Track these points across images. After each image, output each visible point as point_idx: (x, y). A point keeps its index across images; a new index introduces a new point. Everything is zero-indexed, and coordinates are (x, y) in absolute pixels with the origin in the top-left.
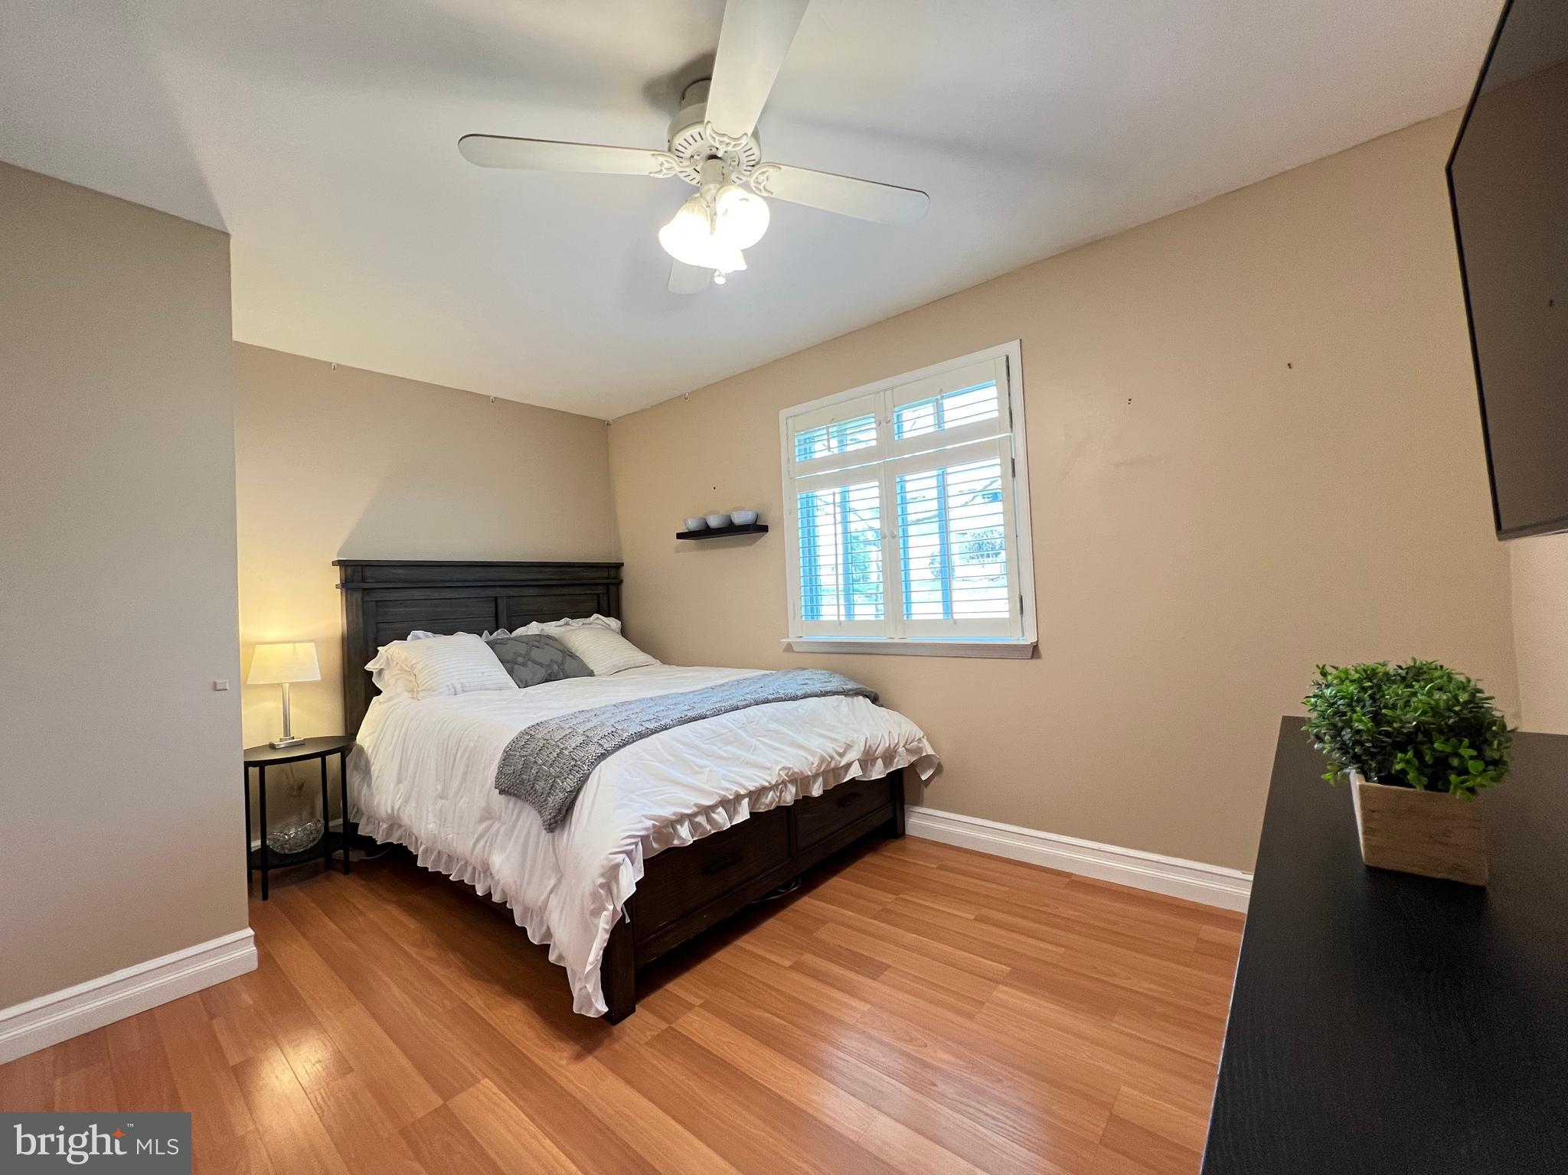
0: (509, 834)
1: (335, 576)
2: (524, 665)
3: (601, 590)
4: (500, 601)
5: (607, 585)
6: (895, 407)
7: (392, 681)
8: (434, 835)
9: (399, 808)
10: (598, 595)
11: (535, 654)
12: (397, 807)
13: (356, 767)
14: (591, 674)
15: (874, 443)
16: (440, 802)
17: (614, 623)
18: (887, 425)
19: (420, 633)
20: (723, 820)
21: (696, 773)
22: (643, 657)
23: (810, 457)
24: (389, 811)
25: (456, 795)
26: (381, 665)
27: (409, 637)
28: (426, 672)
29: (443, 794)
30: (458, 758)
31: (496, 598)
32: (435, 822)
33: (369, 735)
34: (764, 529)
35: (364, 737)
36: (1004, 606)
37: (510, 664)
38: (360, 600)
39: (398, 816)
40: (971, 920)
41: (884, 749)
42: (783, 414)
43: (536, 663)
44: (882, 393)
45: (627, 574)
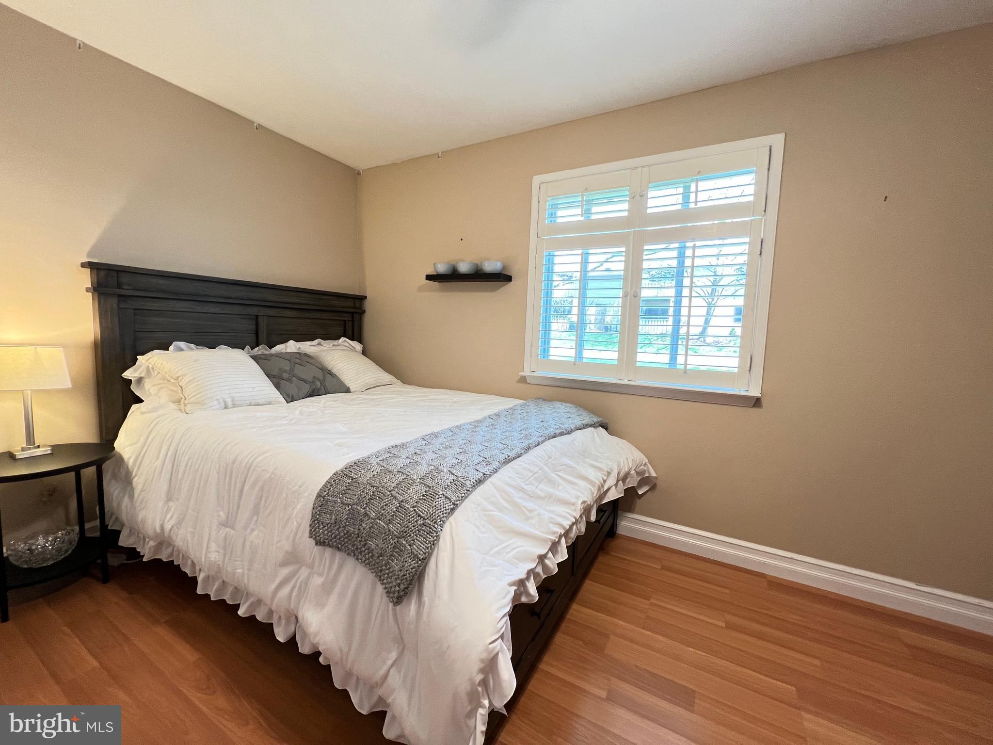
0: (327, 588)
1: (86, 279)
2: (289, 380)
3: (347, 317)
4: (260, 319)
5: (353, 313)
6: (650, 182)
7: (153, 391)
8: (218, 565)
9: (171, 530)
10: (345, 321)
11: (298, 370)
12: (168, 527)
13: (115, 476)
14: (347, 391)
15: (626, 214)
16: (225, 531)
17: (358, 346)
18: (638, 199)
19: (182, 344)
20: (553, 563)
21: (528, 518)
22: (388, 377)
23: (555, 221)
24: (158, 530)
25: (245, 528)
26: (140, 373)
27: (171, 348)
28: (194, 385)
29: (227, 522)
30: (247, 487)
31: (257, 316)
32: (218, 552)
33: (130, 445)
34: (508, 279)
35: (123, 444)
36: (735, 362)
37: (277, 380)
38: (115, 306)
39: (169, 537)
40: (723, 628)
41: (625, 473)
42: (537, 179)
43: (300, 379)
44: (640, 169)
45: (368, 305)
